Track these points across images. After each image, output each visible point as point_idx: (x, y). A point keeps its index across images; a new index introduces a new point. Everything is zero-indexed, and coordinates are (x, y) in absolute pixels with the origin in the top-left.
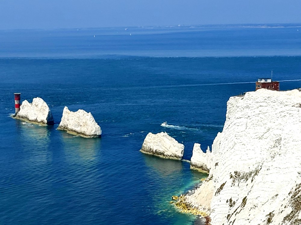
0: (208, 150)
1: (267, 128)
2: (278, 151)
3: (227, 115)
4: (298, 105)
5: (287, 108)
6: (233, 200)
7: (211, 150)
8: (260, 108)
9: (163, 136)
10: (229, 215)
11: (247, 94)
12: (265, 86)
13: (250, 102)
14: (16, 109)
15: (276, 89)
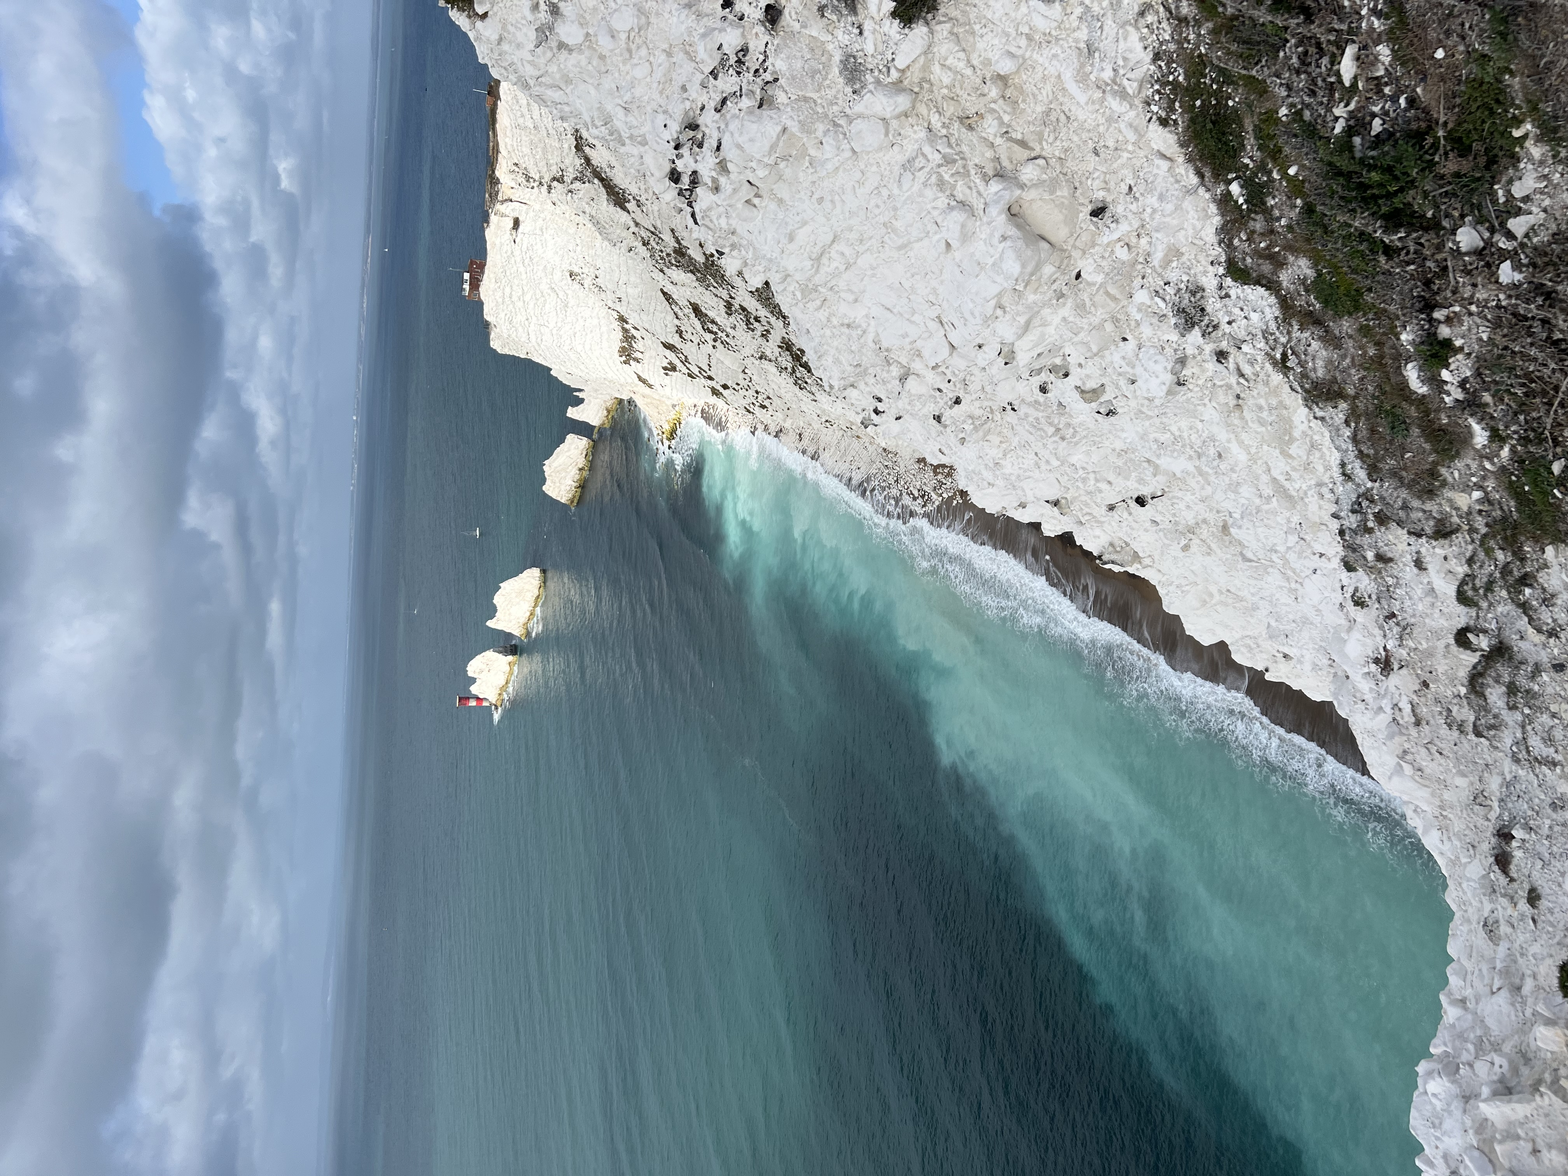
0: (581, 395)
1: (549, 291)
2: (590, 279)
3: (522, 356)
4: (514, 232)
5: (517, 253)
6: (665, 364)
7: (580, 390)
8: (515, 298)
9: (550, 467)
10: (689, 375)
11: (487, 317)
12: (475, 284)
13: (502, 315)
14: (485, 704)
15: (482, 266)
